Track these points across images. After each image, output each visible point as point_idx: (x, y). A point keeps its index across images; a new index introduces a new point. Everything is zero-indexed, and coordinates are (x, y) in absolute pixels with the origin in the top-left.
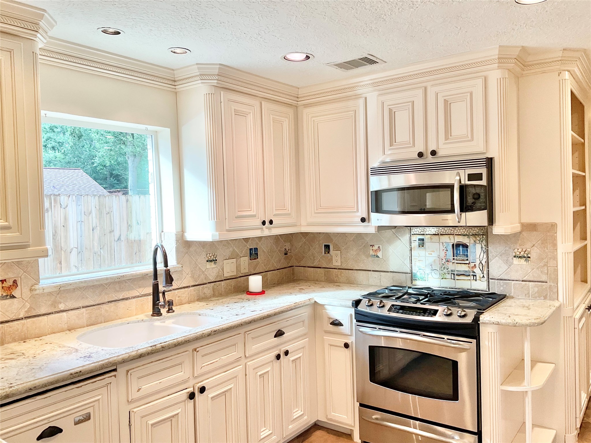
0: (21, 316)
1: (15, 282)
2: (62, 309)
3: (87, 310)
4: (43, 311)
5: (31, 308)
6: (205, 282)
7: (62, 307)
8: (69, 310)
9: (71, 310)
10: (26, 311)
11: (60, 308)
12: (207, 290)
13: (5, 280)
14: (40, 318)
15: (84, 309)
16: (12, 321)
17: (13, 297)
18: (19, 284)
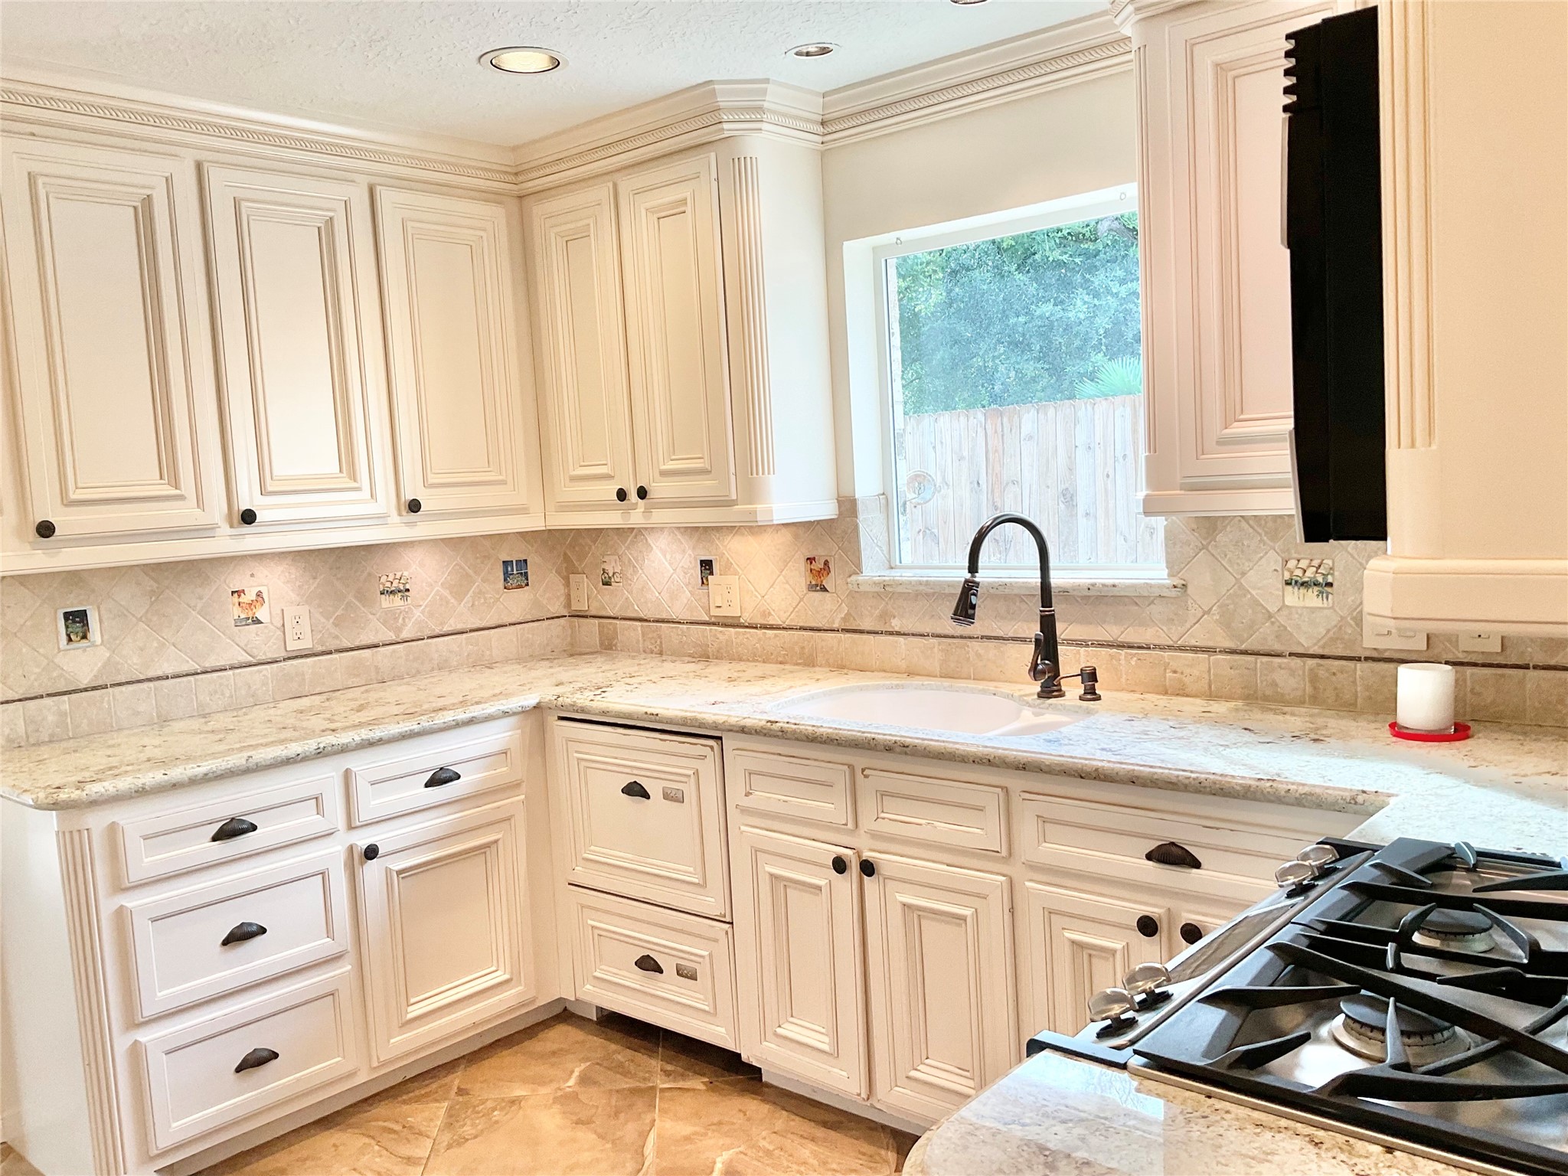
0: (836, 626)
1: (826, 563)
2: (897, 629)
3: (939, 644)
4: (866, 625)
5: (848, 614)
6: (1277, 647)
7: (896, 625)
8: (908, 635)
9: (913, 635)
10: (842, 618)
11: (893, 628)
12: (1288, 676)
13: (814, 559)
14: (865, 637)
15: (935, 640)
16: (824, 630)
17: (824, 589)
18: (831, 566)
